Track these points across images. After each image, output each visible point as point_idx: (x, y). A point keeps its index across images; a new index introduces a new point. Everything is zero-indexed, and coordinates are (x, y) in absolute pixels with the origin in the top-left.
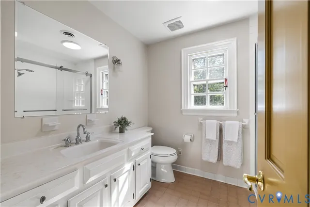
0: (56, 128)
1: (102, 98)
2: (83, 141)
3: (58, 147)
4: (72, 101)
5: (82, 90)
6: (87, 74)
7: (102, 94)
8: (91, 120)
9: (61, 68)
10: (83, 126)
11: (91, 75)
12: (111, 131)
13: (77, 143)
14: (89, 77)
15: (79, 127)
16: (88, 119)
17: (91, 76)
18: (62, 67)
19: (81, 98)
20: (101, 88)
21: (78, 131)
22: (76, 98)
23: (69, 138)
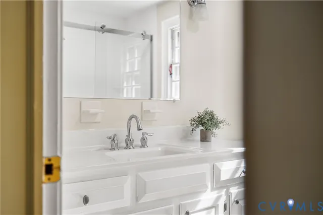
0: (98, 119)
1: (172, 81)
2: (136, 146)
3: (99, 150)
4: (120, 90)
5: (136, 69)
6: (144, 36)
7: (171, 74)
8: (149, 111)
9: (103, 28)
10: (136, 117)
11: (152, 37)
12: (186, 137)
13: (127, 147)
14: (148, 41)
15: (130, 119)
16: (144, 109)
17: (151, 40)
18: (104, 26)
19: (134, 84)
20: (170, 62)
21: (129, 127)
22: (125, 85)
23: (115, 135)
